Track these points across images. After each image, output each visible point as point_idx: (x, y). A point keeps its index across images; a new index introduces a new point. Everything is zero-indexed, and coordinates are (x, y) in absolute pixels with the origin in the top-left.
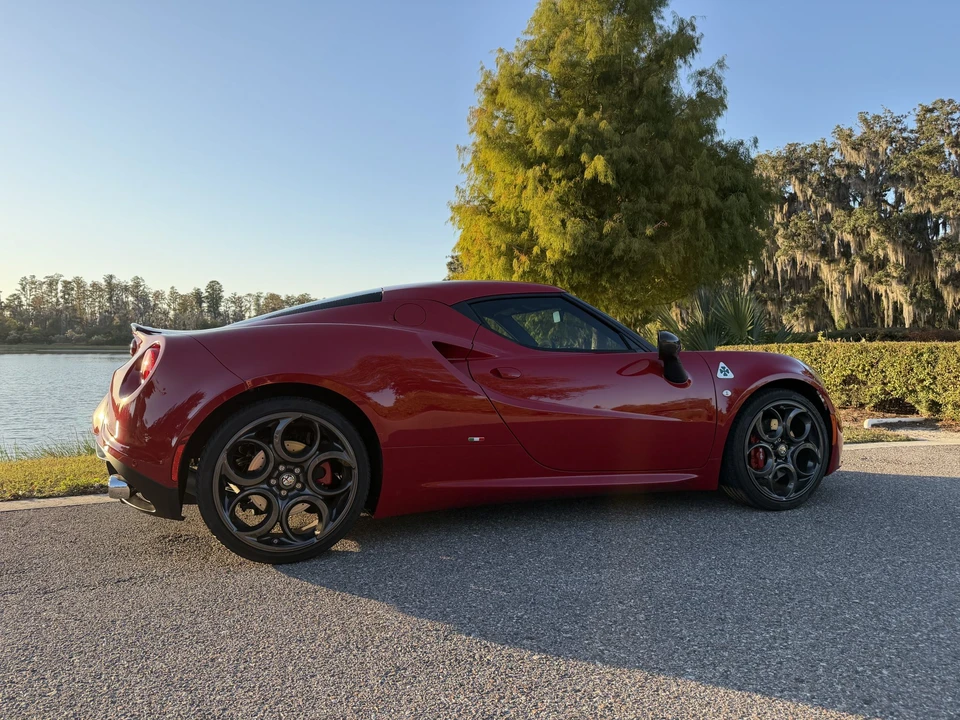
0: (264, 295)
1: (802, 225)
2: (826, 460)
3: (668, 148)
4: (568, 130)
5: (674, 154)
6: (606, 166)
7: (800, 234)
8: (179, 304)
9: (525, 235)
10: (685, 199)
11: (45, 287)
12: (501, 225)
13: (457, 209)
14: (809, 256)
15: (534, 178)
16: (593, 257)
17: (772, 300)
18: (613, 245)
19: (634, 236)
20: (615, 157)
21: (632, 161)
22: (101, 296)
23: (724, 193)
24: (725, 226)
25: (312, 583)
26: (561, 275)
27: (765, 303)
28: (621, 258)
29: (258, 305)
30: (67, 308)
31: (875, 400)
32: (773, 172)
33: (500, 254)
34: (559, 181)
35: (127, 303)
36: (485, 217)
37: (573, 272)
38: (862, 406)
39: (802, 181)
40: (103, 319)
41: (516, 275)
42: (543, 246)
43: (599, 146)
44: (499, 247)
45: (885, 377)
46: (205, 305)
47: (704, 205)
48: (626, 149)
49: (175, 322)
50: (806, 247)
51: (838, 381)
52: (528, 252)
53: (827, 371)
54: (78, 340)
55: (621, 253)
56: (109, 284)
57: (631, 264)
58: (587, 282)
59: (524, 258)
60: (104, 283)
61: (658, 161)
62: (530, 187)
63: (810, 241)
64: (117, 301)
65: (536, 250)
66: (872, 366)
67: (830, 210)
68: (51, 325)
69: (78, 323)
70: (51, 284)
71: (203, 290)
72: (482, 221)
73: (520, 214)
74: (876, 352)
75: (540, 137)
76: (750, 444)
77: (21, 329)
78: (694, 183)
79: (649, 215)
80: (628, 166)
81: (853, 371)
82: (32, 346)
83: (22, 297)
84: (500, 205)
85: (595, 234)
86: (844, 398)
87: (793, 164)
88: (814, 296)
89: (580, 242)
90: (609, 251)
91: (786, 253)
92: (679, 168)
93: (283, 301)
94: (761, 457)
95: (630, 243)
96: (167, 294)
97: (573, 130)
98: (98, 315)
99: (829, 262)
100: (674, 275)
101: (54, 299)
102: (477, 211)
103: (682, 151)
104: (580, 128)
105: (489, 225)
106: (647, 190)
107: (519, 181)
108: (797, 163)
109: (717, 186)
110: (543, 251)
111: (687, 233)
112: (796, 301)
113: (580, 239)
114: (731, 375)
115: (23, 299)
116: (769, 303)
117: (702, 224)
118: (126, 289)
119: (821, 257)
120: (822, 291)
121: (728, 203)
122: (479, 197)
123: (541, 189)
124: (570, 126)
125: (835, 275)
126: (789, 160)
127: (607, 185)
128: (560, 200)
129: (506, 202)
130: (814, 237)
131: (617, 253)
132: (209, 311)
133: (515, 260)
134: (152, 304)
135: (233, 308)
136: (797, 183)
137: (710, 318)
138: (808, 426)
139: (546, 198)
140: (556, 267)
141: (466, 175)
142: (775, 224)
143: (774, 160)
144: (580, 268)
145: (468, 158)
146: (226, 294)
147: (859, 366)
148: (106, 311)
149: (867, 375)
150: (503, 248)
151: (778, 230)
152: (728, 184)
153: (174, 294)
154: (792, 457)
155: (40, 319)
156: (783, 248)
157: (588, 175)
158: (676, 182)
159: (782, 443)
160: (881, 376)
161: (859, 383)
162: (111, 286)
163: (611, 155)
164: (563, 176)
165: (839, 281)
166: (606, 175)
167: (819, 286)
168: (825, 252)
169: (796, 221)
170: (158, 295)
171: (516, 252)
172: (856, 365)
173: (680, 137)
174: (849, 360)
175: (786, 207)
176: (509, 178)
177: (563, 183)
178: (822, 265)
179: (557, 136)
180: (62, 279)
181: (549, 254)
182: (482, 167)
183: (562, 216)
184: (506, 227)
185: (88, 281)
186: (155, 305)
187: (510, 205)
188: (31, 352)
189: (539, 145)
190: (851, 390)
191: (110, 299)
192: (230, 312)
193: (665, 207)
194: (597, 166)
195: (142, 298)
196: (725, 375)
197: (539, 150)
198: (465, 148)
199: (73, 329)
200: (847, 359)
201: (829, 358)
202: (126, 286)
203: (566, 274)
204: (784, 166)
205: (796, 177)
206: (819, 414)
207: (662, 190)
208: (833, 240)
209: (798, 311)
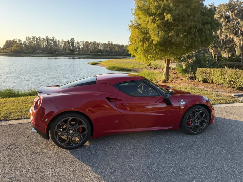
0: (85, 41)
1: (230, 26)
2: (208, 123)
3: (189, 11)
4: (161, 5)
5: (191, 12)
6: (171, 17)
7: (229, 28)
8: (64, 44)
9: (148, 35)
10: (193, 26)
11: (32, 39)
12: (142, 32)
13: (130, 26)
14: (231, 35)
15: (151, 20)
16: (166, 43)
17: (219, 47)
18: (172, 39)
19: (178, 37)
20: (173, 14)
21: (178, 15)
22: (45, 42)
23: (204, 24)
24: (203, 34)
25: (76, 158)
26: (157, 47)
27: (217, 48)
28: (173, 43)
29: (83, 44)
30: (37, 44)
31: (237, 87)
32: (224, 10)
33: (141, 41)
34: (158, 20)
35: (51, 43)
36: (138, 30)
37: (160, 46)
38: (234, 88)
39: (232, 12)
40: (46, 47)
41: (145, 47)
42: (152, 39)
43: (169, 11)
44: (141, 39)
45: (241, 81)
46: (70, 44)
47: (198, 28)
48: (177, 12)
49: (63, 49)
50: (231, 32)
51: (228, 81)
52: (148, 41)
53: (225, 78)
54: (41, 53)
55: (173, 42)
56: (47, 38)
57: (176, 44)
58: (164, 49)
59: (147, 42)
60: (46, 38)
61: (186, 15)
62: (150, 22)
63: (232, 30)
64: (49, 43)
65: (150, 40)
66: (238, 78)
67: (239, 21)
68: (34, 49)
69: (40, 48)
70: (33, 38)
71: (70, 40)
72: (137, 31)
73: (147, 29)
74: (239, 74)
75: (153, 8)
76: (188, 119)
77: (27, 50)
78: (195, 21)
79: (182, 30)
80: (177, 17)
81: (232, 79)
82: (30, 54)
83: (26, 42)
84: (142, 26)
85: (166, 36)
86: (229, 85)
87: (230, 6)
88: (231, 46)
89: (162, 39)
90: (170, 41)
91: (225, 34)
92: (192, 17)
93: (89, 43)
94: (191, 122)
95: (176, 39)
96: (61, 41)
97: (162, 6)
98: (45, 46)
99: (237, 37)
100: (188, 46)
101: (34, 42)
102: (136, 28)
103: (193, 11)
104: (164, 5)
105: (138, 32)
106: (182, 23)
107: (147, 20)
108: (231, 6)
109: (202, 22)
110: (153, 40)
111: (192, 36)
112: (226, 48)
113: (162, 37)
114: (184, 103)
115: (27, 42)
116: (218, 48)
117: (197, 33)
118: (51, 40)
119: (235, 35)
120: (234, 44)
121: (205, 27)
122: (136, 23)
123: (153, 23)
124: (162, 4)
125: (238, 40)
126: (229, 5)
127: (171, 22)
128: (158, 26)
129: (143, 25)
130: (233, 29)
131: (172, 42)
132: (71, 46)
133: (144, 43)
134: (58, 43)
135: (77, 45)
136: (231, 13)
137: (197, 59)
138: (204, 115)
139: (154, 25)
140: (156, 45)
141: (133, 16)
142: (222, 25)
143: (225, 5)
144: (162, 45)
145: (134, 12)
146: (75, 41)
147: (234, 78)
148: (46, 46)
149: (236, 80)
150: (142, 39)
151: (223, 27)
152: (205, 21)
153: (62, 41)
154: (199, 122)
155: (31, 47)
156: (224, 32)
157: (166, 19)
158: (191, 21)
159: (197, 119)
160: (240, 81)
161: (233, 82)
162: (47, 39)
163: (173, 13)
164: (159, 19)
165: (239, 42)
166: (171, 19)
167: (233, 43)
168: (236, 33)
169: (229, 24)
170: (59, 41)
171: (145, 41)
172: (233, 77)
173: (193, 8)
174: (232, 76)
175: (226, 20)
176: (144, 19)
177: (159, 21)
178: (235, 37)
179: (158, 7)
180: (36, 37)
181: (154, 42)
182: (138, 15)
183: (158, 30)
184: (143, 33)
185: (42, 38)
186: (58, 44)
187: (145, 26)
188: (30, 56)
189: (153, 10)
190: (231, 84)
191: (47, 42)
192: (77, 46)
193: (187, 28)
194: (168, 17)
195: (55, 42)
196: (183, 103)
197: (153, 11)
198: (133, 9)
199: (39, 50)
200: (231, 75)
201: (226, 75)
202: (51, 39)
203: (158, 47)
204: (227, 8)
205: (231, 11)
206: (208, 112)
207: (186, 23)
208: (239, 30)
209: (226, 50)
